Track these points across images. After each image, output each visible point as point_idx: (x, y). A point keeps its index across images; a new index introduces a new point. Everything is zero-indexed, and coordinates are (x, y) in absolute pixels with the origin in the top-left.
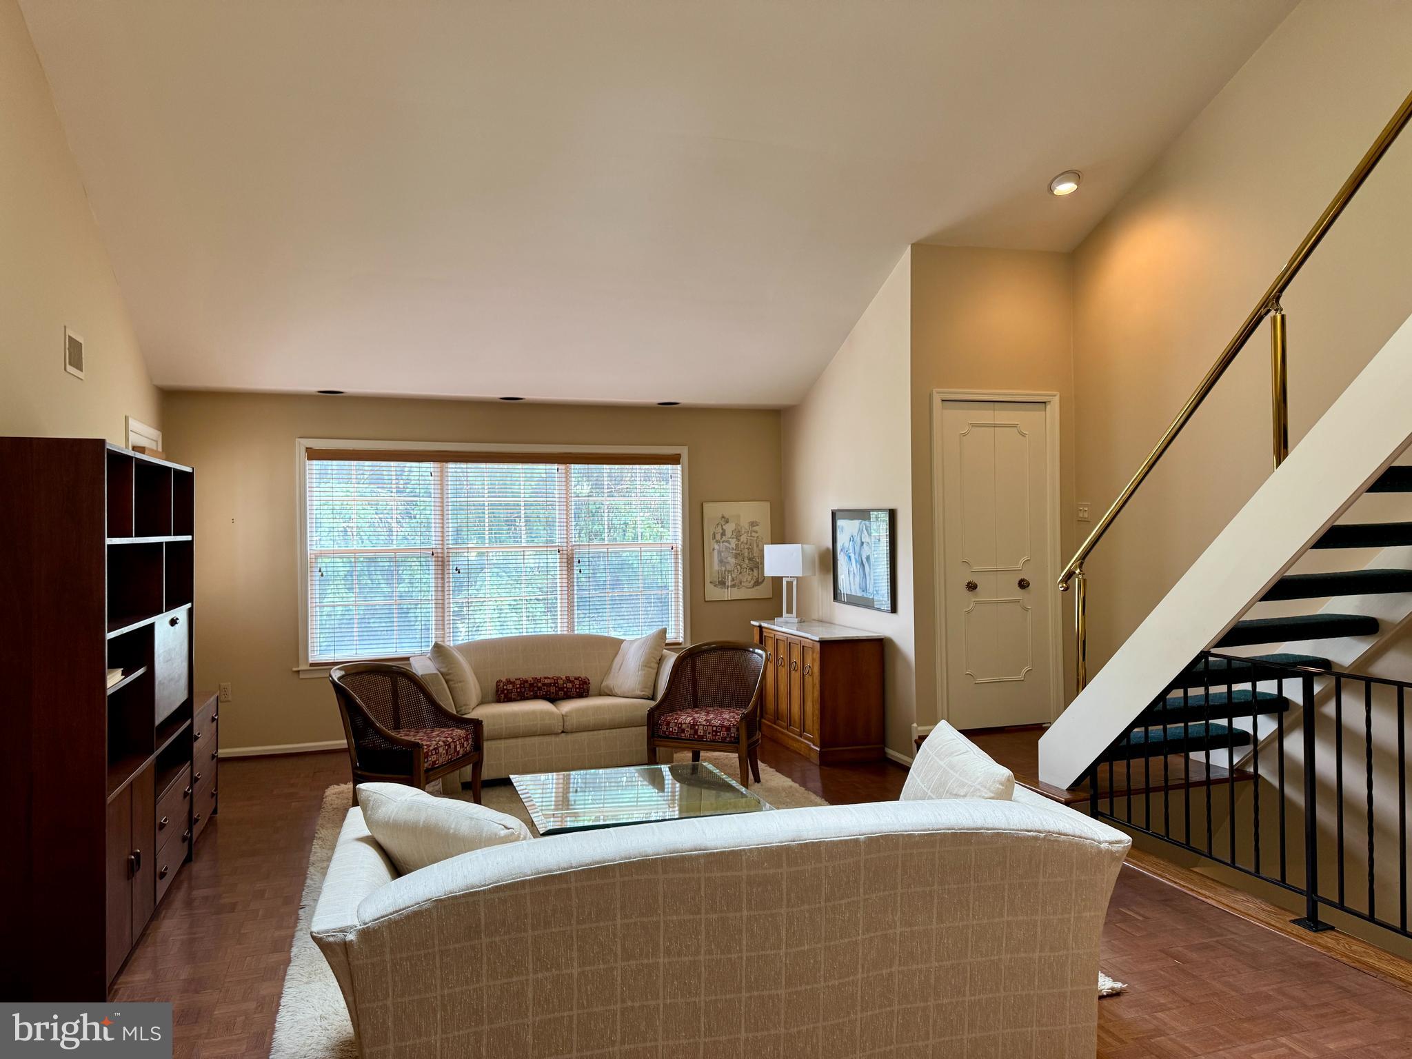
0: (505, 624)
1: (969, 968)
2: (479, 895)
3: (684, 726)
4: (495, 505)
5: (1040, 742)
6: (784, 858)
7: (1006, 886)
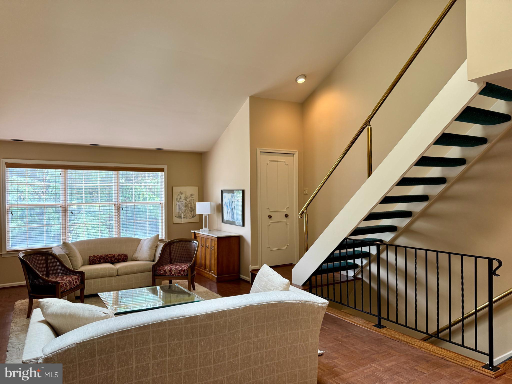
0: (89, 234)
1: (276, 351)
2: (95, 340)
3: (167, 271)
4: (87, 187)
5: (293, 270)
6: (213, 317)
7: (289, 321)
